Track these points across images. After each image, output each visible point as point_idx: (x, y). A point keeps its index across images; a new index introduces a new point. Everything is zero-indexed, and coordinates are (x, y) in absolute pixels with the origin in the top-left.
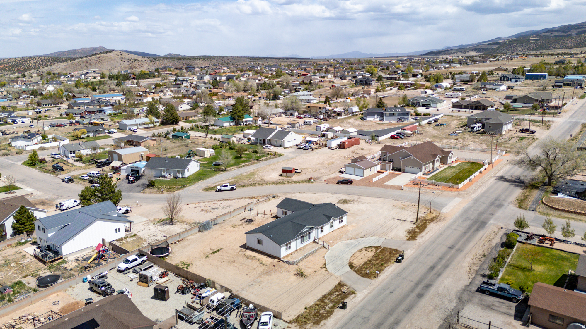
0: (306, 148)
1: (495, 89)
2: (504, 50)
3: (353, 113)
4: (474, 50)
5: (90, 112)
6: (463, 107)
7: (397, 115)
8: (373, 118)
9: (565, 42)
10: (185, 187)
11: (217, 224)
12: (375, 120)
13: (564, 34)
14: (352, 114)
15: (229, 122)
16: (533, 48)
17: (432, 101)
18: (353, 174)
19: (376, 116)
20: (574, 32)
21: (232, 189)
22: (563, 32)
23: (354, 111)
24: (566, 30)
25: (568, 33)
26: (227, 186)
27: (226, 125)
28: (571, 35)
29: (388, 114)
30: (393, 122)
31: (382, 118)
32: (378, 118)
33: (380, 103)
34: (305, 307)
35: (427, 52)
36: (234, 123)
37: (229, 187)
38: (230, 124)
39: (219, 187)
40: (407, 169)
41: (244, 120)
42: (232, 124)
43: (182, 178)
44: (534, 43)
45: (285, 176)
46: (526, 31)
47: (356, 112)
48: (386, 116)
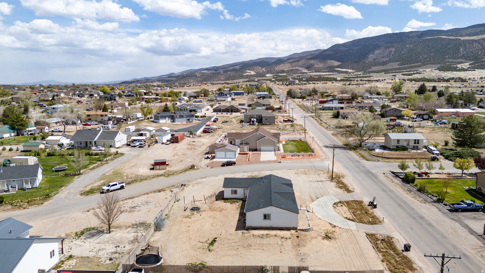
0: (142, 146)
1: (224, 100)
2: (181, 81)
3: (138, 118)
4: (159, 81)
6: (222, 111)
7: (185, 117)
8: (165, 121)
9: (219, 77)
10: (51, 196)
12: (167, 122)
13: (216, 72)
14: (137, 120)
15: (10, 132)
16: (200, 81)
17: (197, 107)
18: (224, 157)
19: (167, 119)
20: (221, 71)
21: (122, 187)
22: (215, 70)
23: (138, 117)
24: (216, 69)
25: (218, 72)
26: (116, 184)
27: (6, 136)
28: (220, 73)
29: (178, 117)
30: (184, 123)
31: (172, 120)
32: (170, 120)
33: (166, 108)
35: (121, 82)
36: (16, 134)
37: (118, 186)
38: (10, 135)
39: (106, 188)
40: (262, 148)
41: (27, 129)
42: (13, 134)
43: (32, 188)
44: (200, 77)
45: (159, 169)
46: (189, 69)
47: (140, 118)
48: (177, 118)
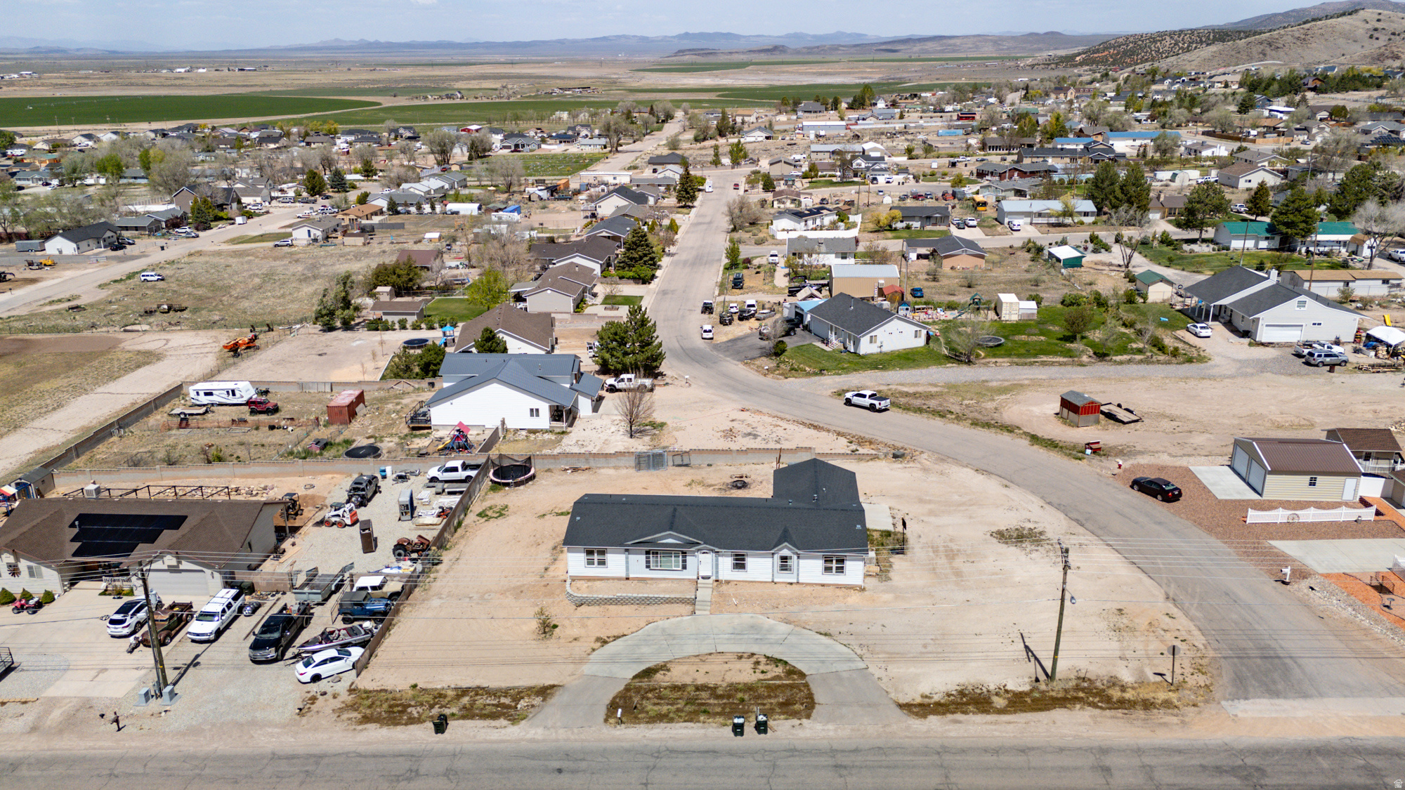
0: (1311, 360)
5: (1026, 173)
10: (822, 375)
11: (687, 465)
15: (1256, 239)
21: (873, 408)
26: (864, 396)
34: (413, 682)
37: (867, 402)
38: (1257, 244)
43: (854, 353)
45: (1065, 420)
